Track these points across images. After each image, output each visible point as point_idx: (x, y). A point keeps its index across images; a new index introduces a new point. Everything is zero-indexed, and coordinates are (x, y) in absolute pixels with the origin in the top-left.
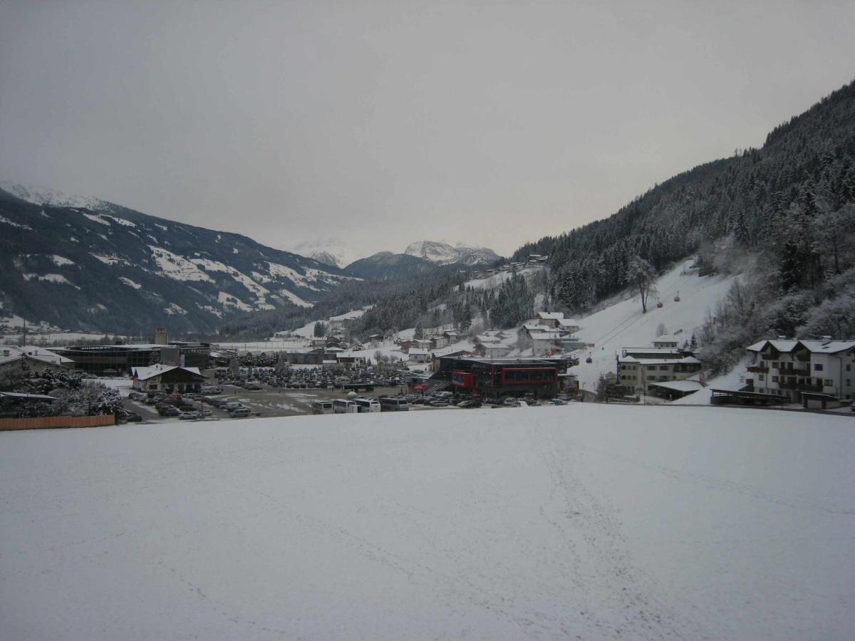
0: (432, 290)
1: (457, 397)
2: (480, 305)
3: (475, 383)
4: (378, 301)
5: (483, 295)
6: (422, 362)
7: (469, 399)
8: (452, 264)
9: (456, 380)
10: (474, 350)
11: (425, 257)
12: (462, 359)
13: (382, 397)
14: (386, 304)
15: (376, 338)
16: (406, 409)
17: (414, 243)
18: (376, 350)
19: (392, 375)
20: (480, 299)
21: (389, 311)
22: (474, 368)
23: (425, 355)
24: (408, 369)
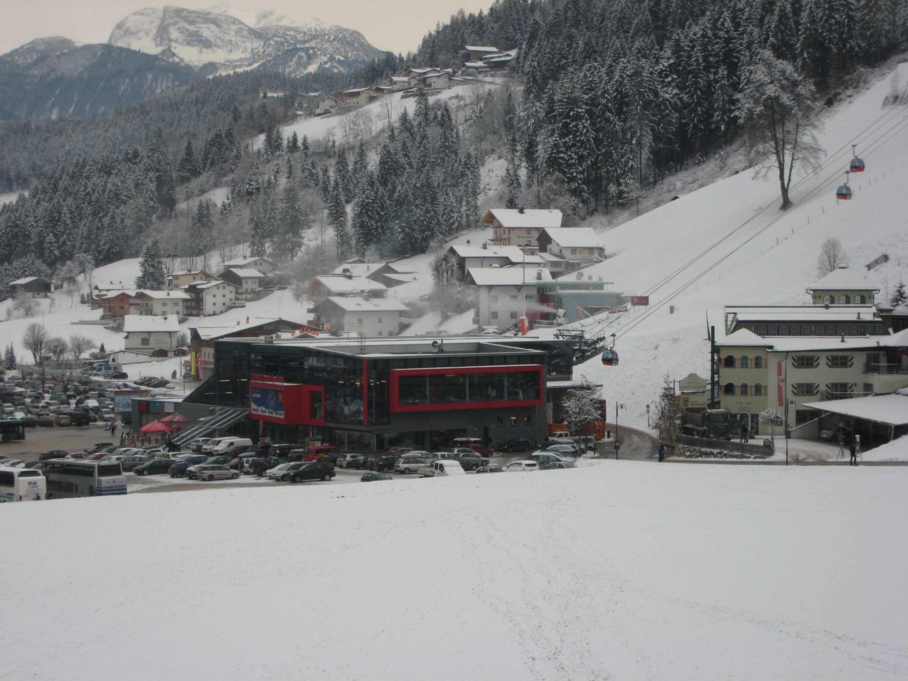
0: (189, 150)
1: (264, 451)
2: (325, 190)
3: (313, 414)
4: (34, 182)
5: (333, 162)
6: (162, 354)
7: (299, 458)
8: (246, 73)
9: (259, 403)
10: (311, 317)
11: (169, 52)
12: (277, 343)
13: (52, 455)
14: (55, 189)
15: (27, 287)
16: (121, 490)
17: (135, 14)
18: (30, 321)
19: (78, 392)
20: (326, 171)
21: (65, 210)
22: (312, 369)
23: (170, 333)
24: (124, 376)
